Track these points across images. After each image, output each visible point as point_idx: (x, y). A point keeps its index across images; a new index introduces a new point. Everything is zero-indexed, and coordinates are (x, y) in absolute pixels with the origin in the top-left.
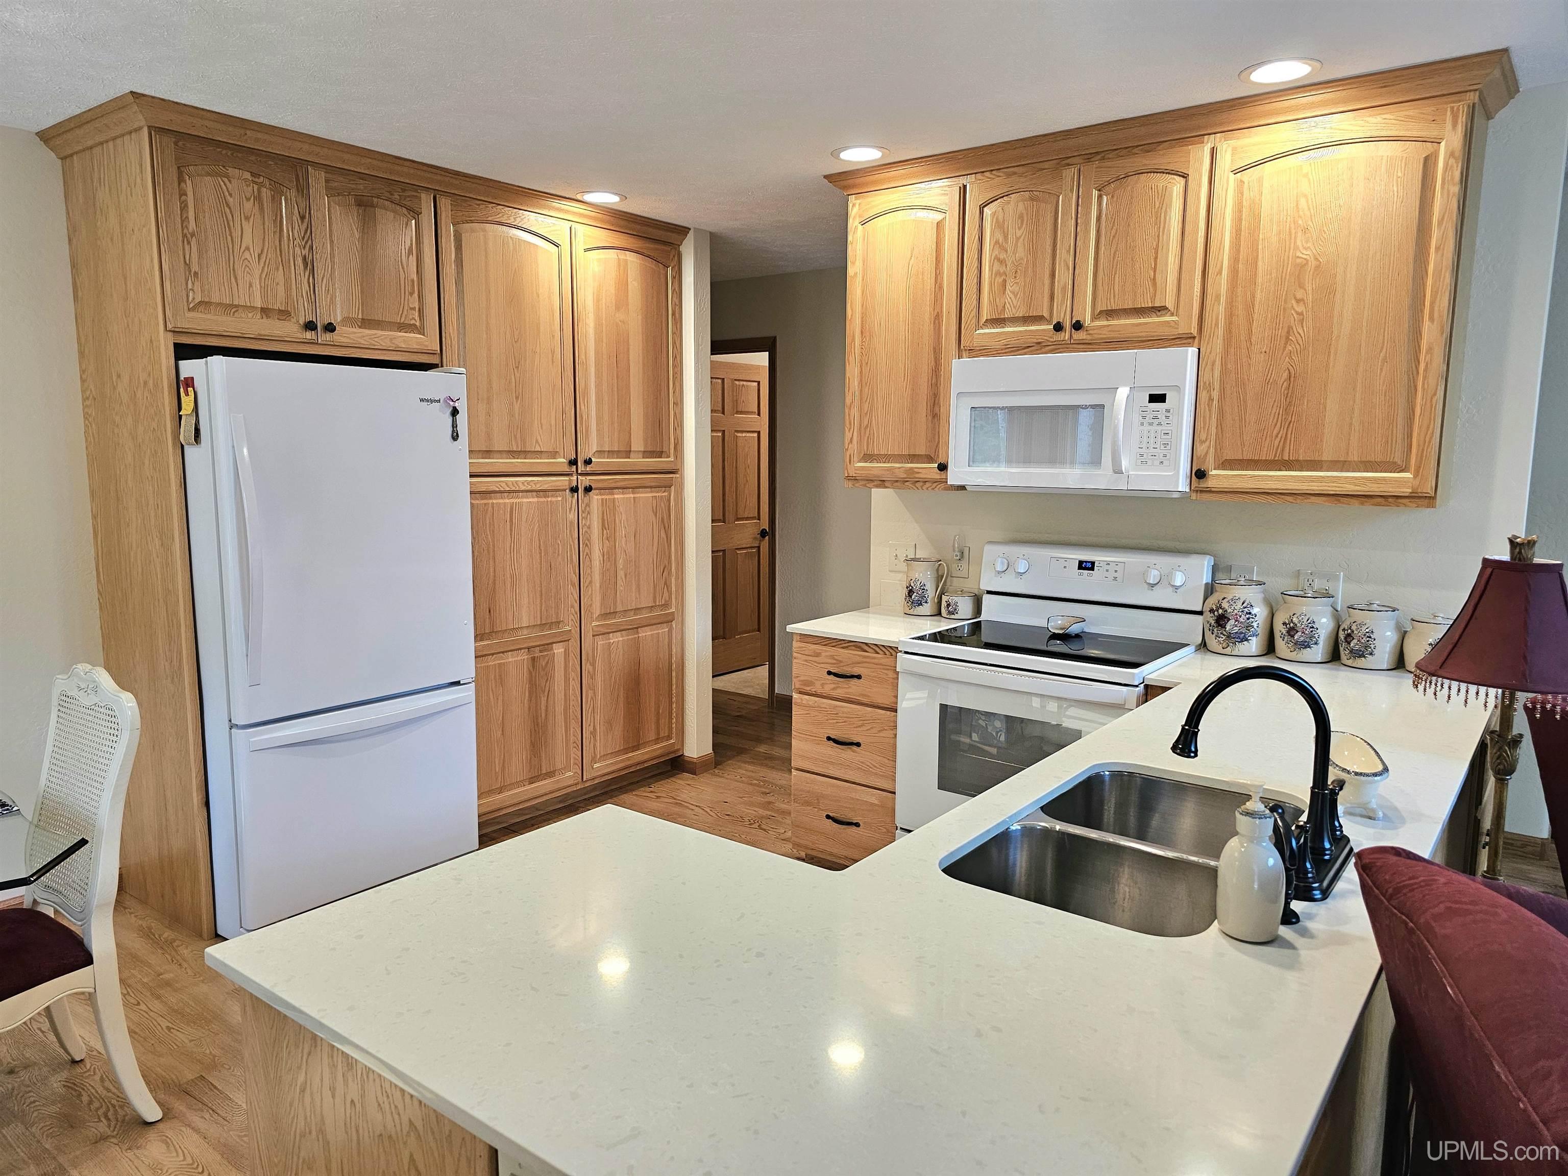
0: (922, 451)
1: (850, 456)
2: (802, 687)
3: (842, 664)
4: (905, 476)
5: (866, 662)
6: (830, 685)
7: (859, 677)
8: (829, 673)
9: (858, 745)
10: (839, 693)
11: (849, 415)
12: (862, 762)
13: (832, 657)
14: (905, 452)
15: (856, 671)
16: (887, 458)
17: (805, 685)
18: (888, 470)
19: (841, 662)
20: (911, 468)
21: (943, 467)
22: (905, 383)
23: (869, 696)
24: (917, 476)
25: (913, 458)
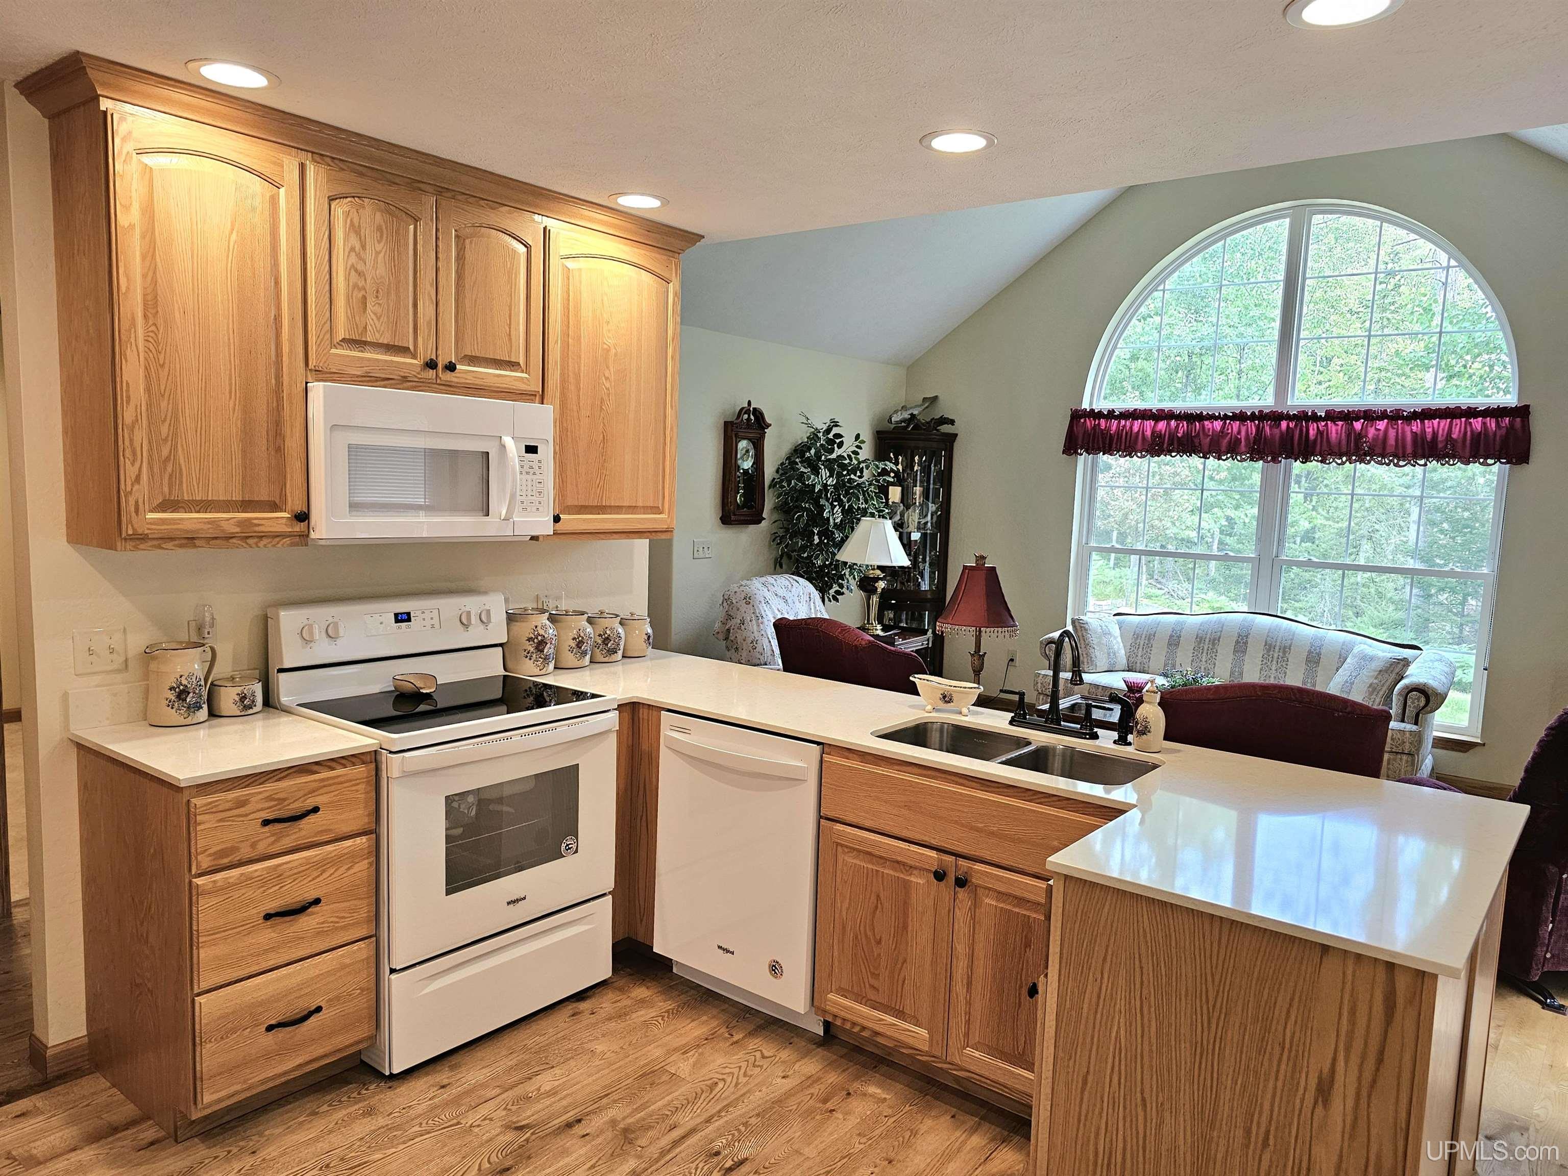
0: (263, 494)
1: (137, 502)
2: (216, 862)
3: (286, 803)
4: (238, 530)
5: (325, 786)
6: (266, 839)
7: (316, 810)
8: (266, 823)
9: (317, 901)
10: (287, 842)
11: (131, 440)
12: (323, 923)
13: (269, 798)
14: (237, 497)
15: (310, 803)
16: (205, 506)
17: (222, 857)
18: (209, 523)
19: (284, 800)
20: (250, 519)
21: (303, 517)
22: (232, 403)
23: (330, 830)
24: (257, 529)
25: (247, 505)
